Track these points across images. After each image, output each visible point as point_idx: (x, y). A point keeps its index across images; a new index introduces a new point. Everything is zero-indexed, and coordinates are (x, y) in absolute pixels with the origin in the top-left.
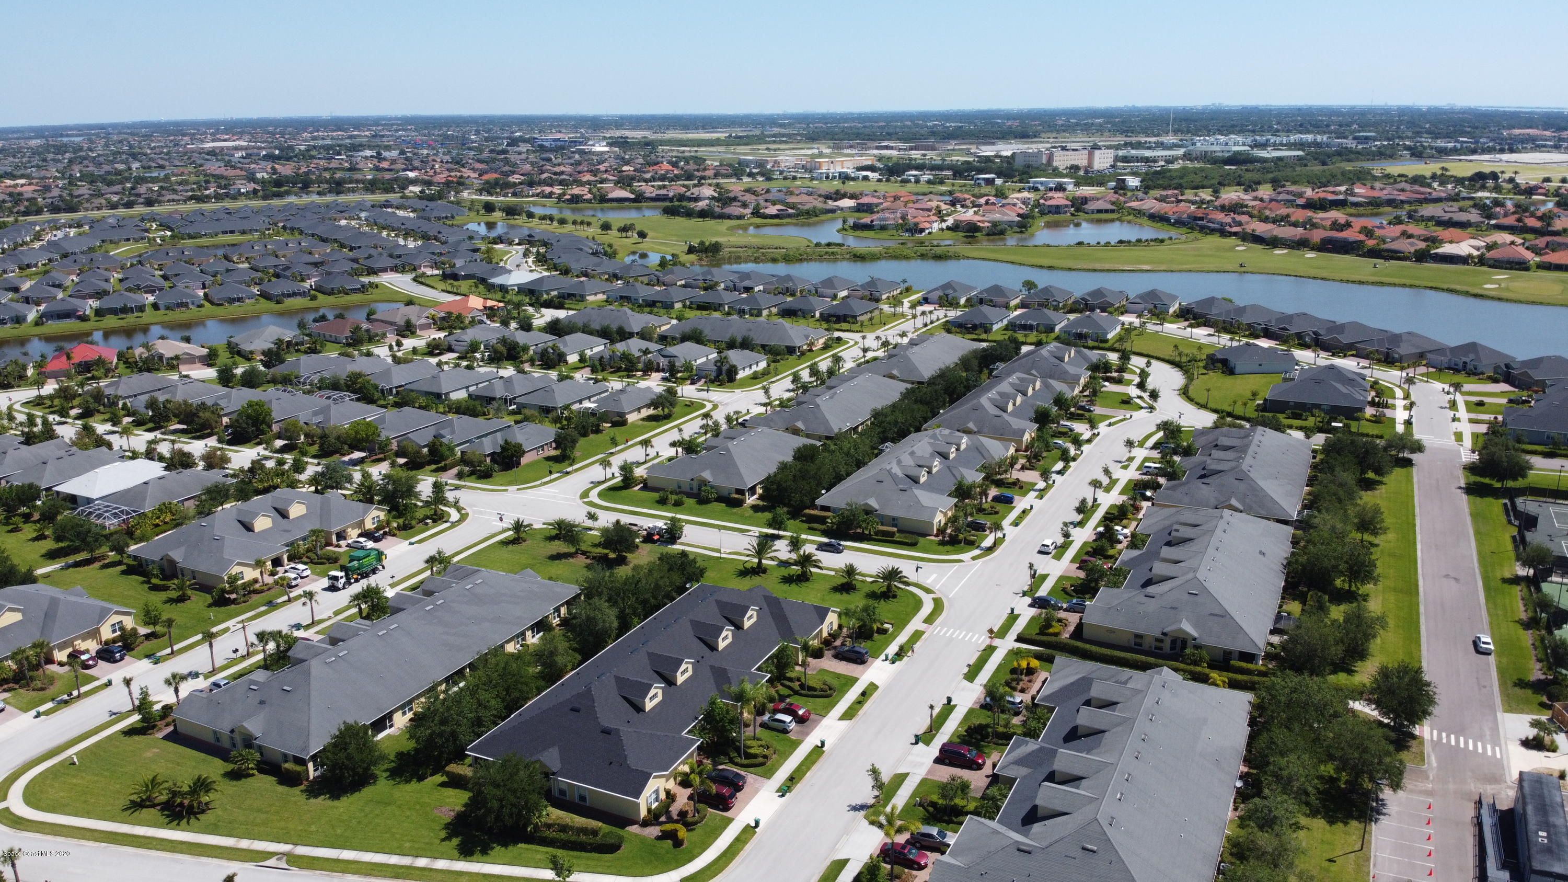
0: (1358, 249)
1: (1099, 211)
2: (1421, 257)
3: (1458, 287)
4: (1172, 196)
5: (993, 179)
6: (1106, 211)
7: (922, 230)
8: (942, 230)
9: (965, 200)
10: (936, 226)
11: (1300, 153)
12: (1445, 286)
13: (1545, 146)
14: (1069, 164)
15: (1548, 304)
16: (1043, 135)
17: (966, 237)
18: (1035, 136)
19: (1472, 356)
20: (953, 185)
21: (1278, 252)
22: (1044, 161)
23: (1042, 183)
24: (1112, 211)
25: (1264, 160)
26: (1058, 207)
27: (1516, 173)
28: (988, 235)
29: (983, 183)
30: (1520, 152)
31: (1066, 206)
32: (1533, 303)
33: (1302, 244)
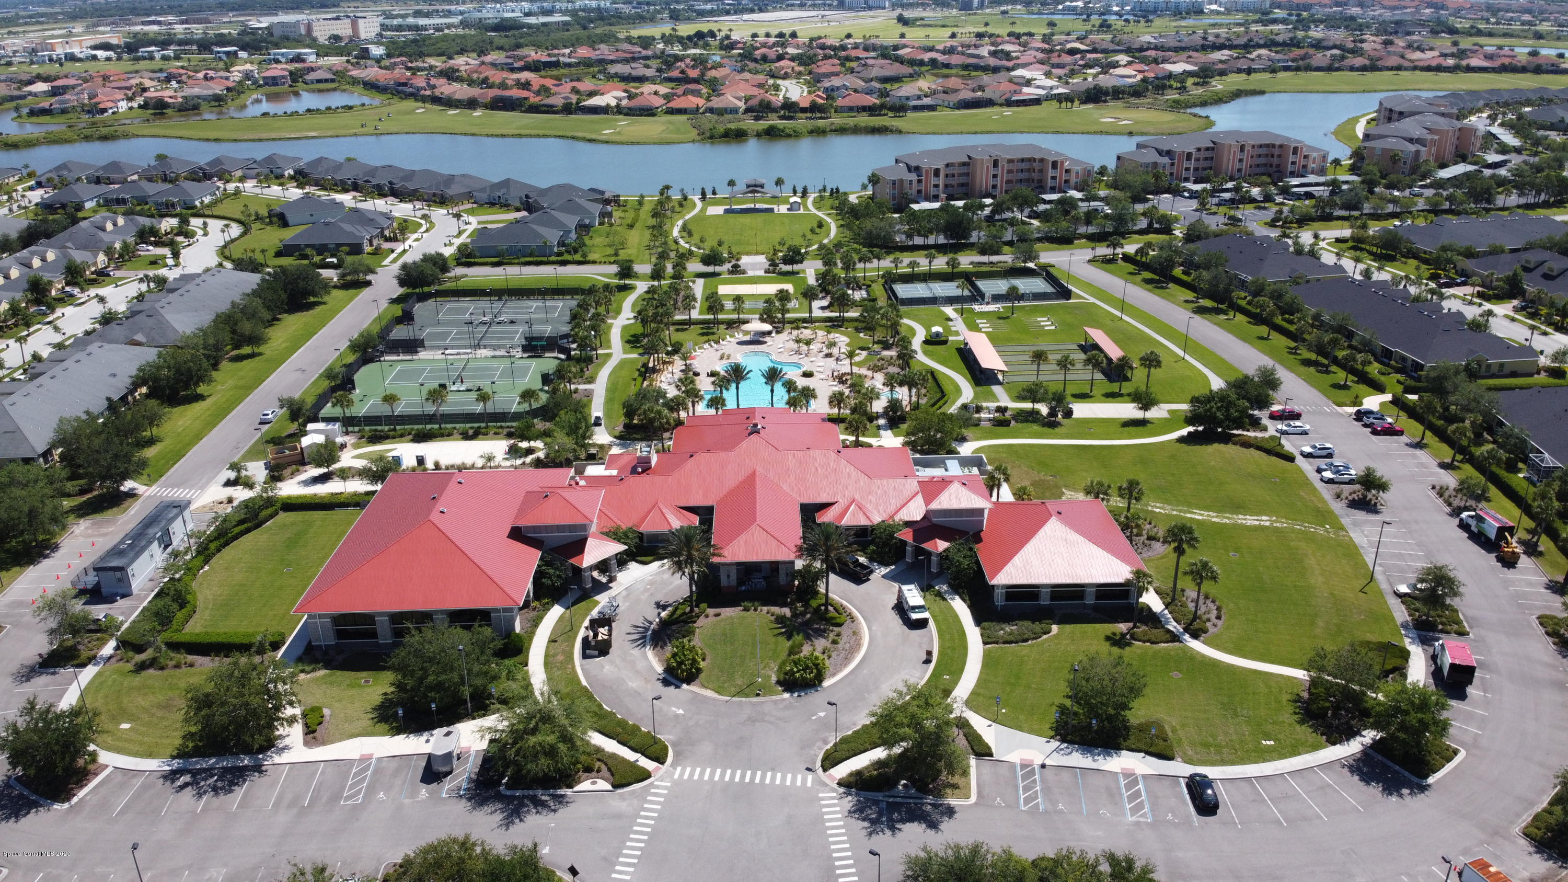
0: (521, 105)
1: (319, 81)
2: (568, 109)
3: (580, 134)
4: (402, 63)
5: (235, 53)
6: (326, 81)
7: (104, 111)
8: (131, 108)
9: (181, 75)
10: (123, 105)
11: (567, 18)
12: (570, 134)
13: (793, 5)
14: (329, 33)
15: (644, 143)
16: (342, 4)
17: (155, 114)
18: (335, 6)
19: (503, 191)
20: (189, 60)
21: (452, 112)
22: (303, 31)
23: (282, 55)
24: (333, 81)
25: (529, 26)
26: (274, 78)
27: (731, 30)
28: (180, 110)
29: (224, 57)
30: (768, 11)
31: (283, 77)
32: (632, 143)
33: (472, 104)
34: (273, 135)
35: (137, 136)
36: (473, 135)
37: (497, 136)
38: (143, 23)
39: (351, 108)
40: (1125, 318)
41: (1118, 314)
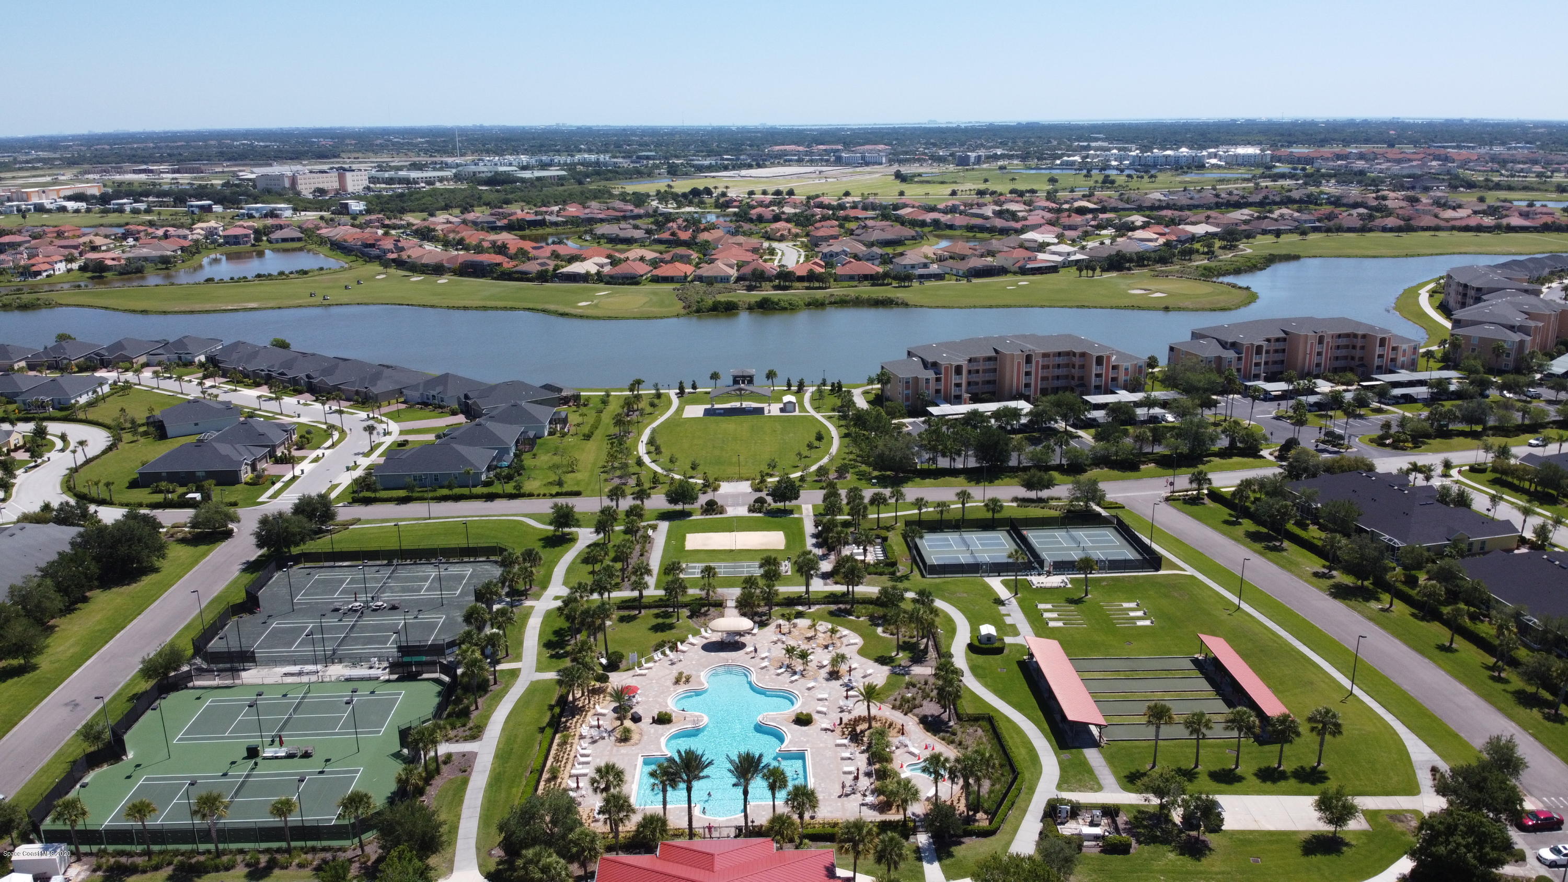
0: (492, 272)
1: (284, 240)
2: (543, 277)
3: (552, 307)
4: (378, 220)
5: (210, 206)
6: (293, 240)
7: (39, 273)
8: (69, 271)
9: (139, 232)
10: (61, 267)
11: (563, 173)
12: (540, 306)
13: (790, 160)
14: (314, 187)
15: (623, 318)
16: (343, 155)
17: (92, 278)
18: (335, 157)
19: (439, 389)
20: (159, 214)
21: (416, 278)
22: (287, 184)
23: (257, 210)
24: (299, 239)
25: (523, 180)
26: (236, 237)
27: (727, 187)
28: (121, 274)
29: (196, 210)
30: (765, 167)
31: (247, 236)
32: (610, 318)
33: (438, 270)
34: (208, 306)
35: (61, 305)
36: (432, 306)
37: (458, 308)
38: (135, 172)
39: (305, 273)
40: (1245, 606)
41: (1236, 600)
